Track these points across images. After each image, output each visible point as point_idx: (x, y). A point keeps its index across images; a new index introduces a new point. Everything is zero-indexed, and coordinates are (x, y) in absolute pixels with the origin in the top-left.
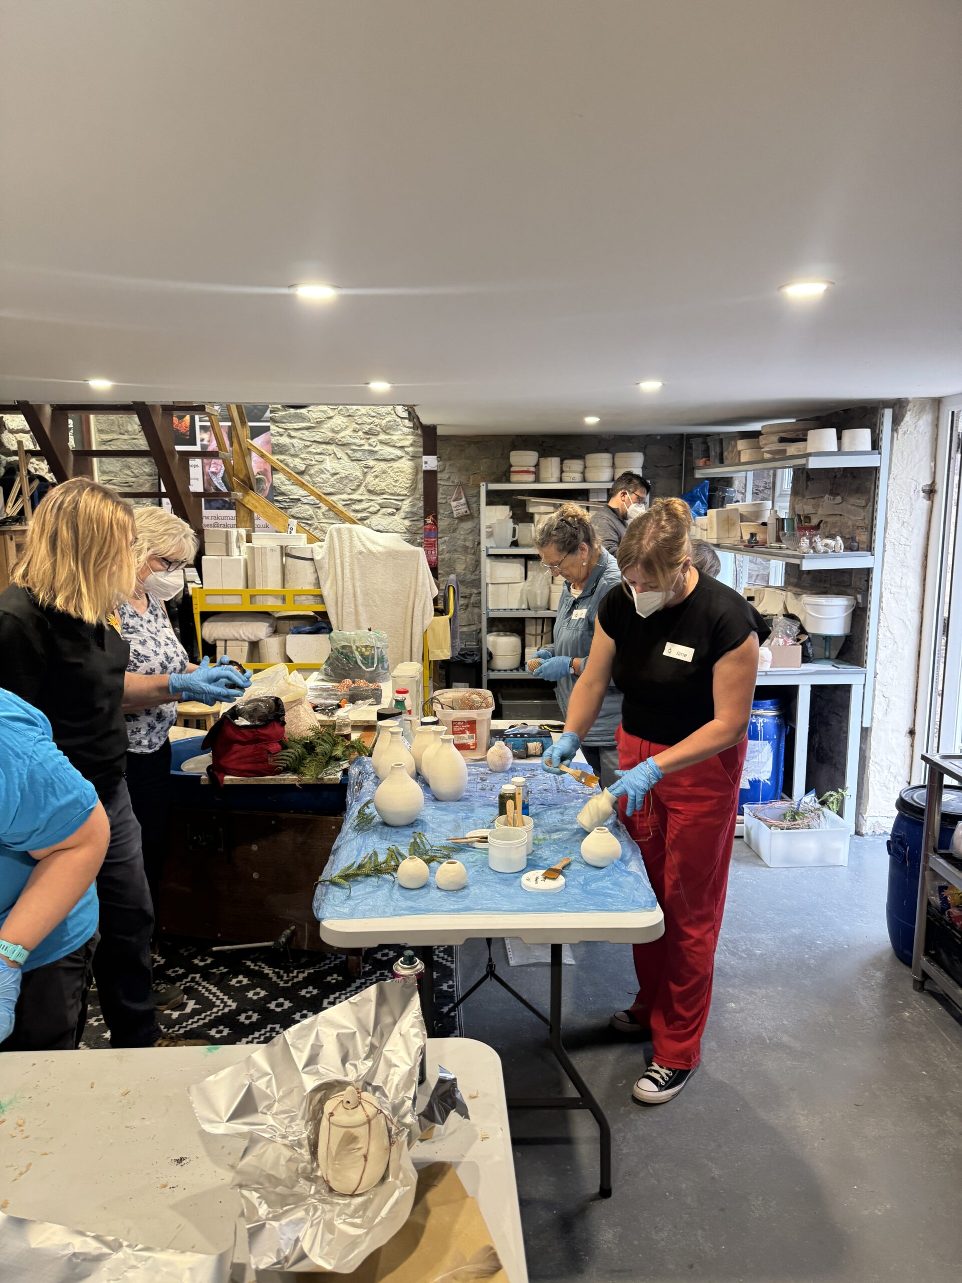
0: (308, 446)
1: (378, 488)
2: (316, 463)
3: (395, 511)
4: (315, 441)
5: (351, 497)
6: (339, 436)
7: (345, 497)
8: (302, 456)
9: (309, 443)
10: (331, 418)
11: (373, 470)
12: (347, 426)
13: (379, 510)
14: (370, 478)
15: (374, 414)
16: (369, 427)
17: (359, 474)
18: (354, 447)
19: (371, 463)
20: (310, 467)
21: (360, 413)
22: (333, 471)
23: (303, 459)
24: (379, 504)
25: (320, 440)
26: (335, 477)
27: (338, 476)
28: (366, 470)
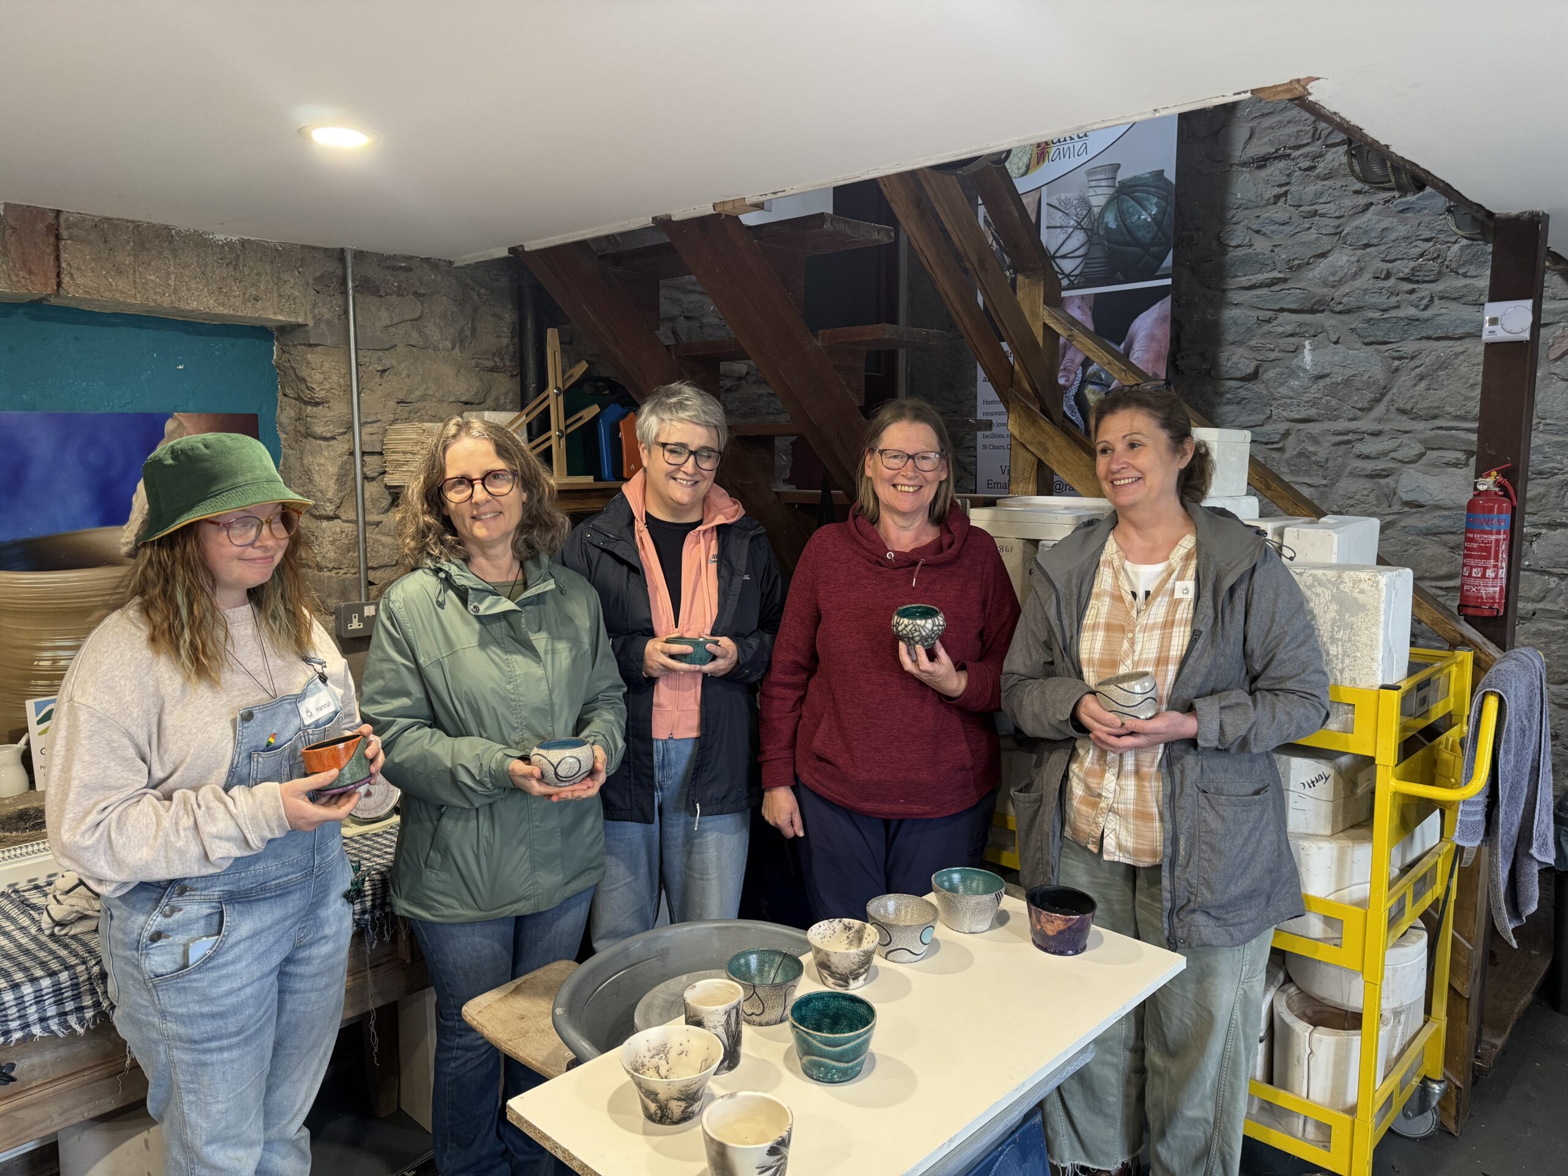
0: (1269, 321)
1: (1426, 404)
2: (1280, 355)
3: (1461, 456)
4: (1282, 310)
5: (1353, 425)
6: (1337, 294)
7: (1341, 425)
8: (1253, 343)
9: (1270, 314)
10: (1323, 255)
11: (1417, 362)
12: (1361, 269)
13: (1423, 454)
14: (1405, 379)
15: (1427, 234)
16: (1412, 264)
17: (1378, 372)
18: (1371, 314)
19: (1409, 347)
20: (1266, 364)
21: (1393, 236)
22: (1319, 371)
23: (1251, 348)
24: (1423, 442)
25: (1293, 306)
26: (1321, 383)
27: (1327, 381)
28: (1397, 363)
